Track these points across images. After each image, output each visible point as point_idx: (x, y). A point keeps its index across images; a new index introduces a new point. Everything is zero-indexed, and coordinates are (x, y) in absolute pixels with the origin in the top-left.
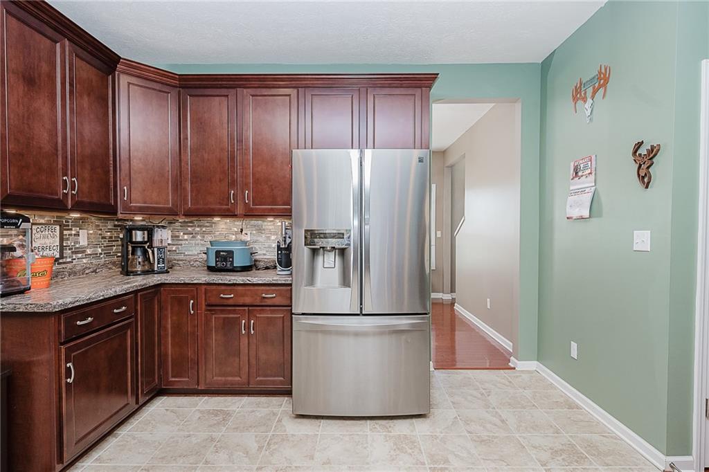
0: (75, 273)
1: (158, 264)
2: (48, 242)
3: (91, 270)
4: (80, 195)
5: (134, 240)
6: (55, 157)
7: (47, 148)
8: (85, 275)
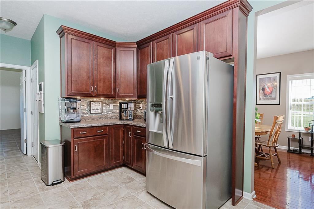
0: (107, 118)
1: (129, 117)
2: (97, 107)
3: (114, 117)
4: (98, 91)
5: (122, 107)
6: (89, 80)
7: (86, 77)
8: (111, 119)
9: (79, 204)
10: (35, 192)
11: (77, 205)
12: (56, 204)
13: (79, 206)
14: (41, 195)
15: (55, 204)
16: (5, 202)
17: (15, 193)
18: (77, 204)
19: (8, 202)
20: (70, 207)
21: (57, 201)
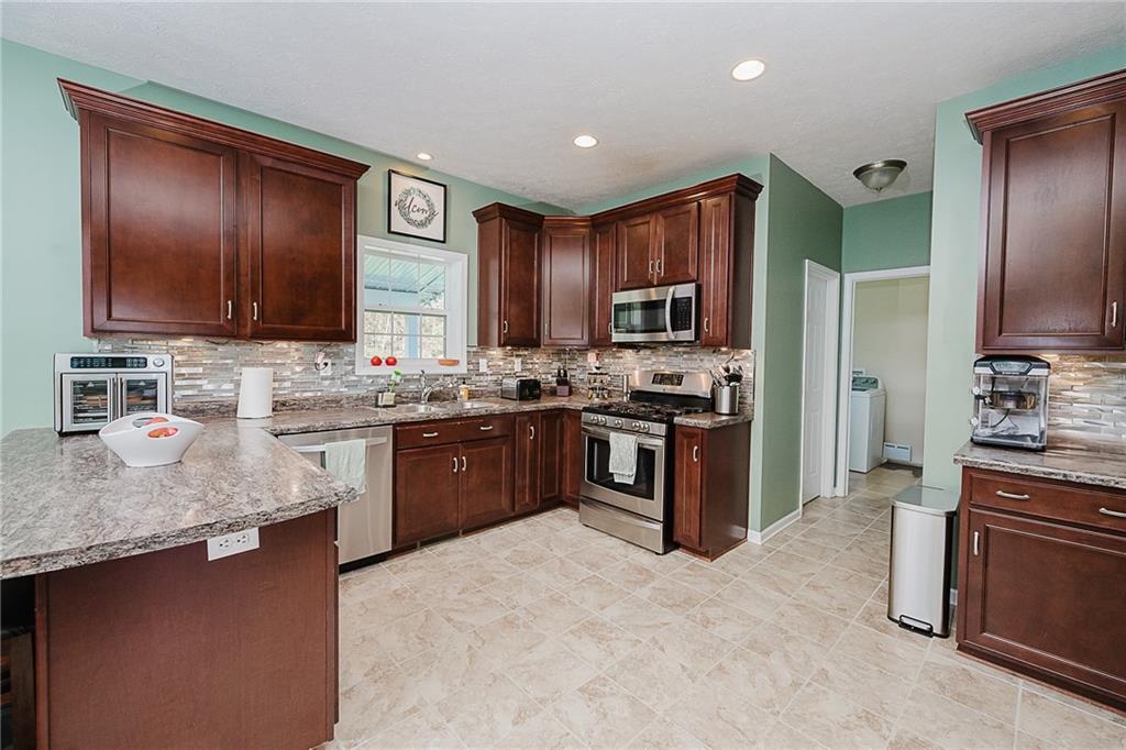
9: (893, 729)
10: (848, 613)
11: (884, 725)
12: (849, 674)
13: (885, 732)
14: (849, 627)
15: (845, 671)
16: (784, 593)
17: (816, 588)
18: (887, 722)
19: (789, 596)
20: (864, 710)
21: (860, 671)
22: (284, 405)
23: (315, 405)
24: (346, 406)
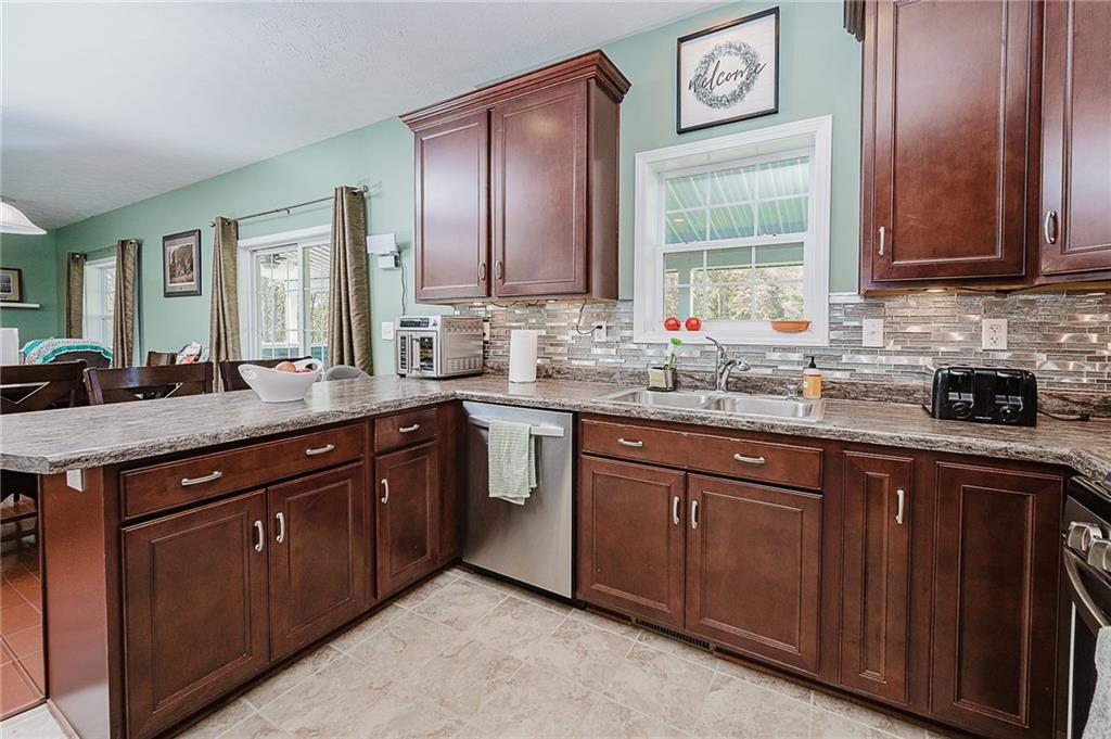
22: (558, 372)
23: (586, 377)
24: (620, 382)
